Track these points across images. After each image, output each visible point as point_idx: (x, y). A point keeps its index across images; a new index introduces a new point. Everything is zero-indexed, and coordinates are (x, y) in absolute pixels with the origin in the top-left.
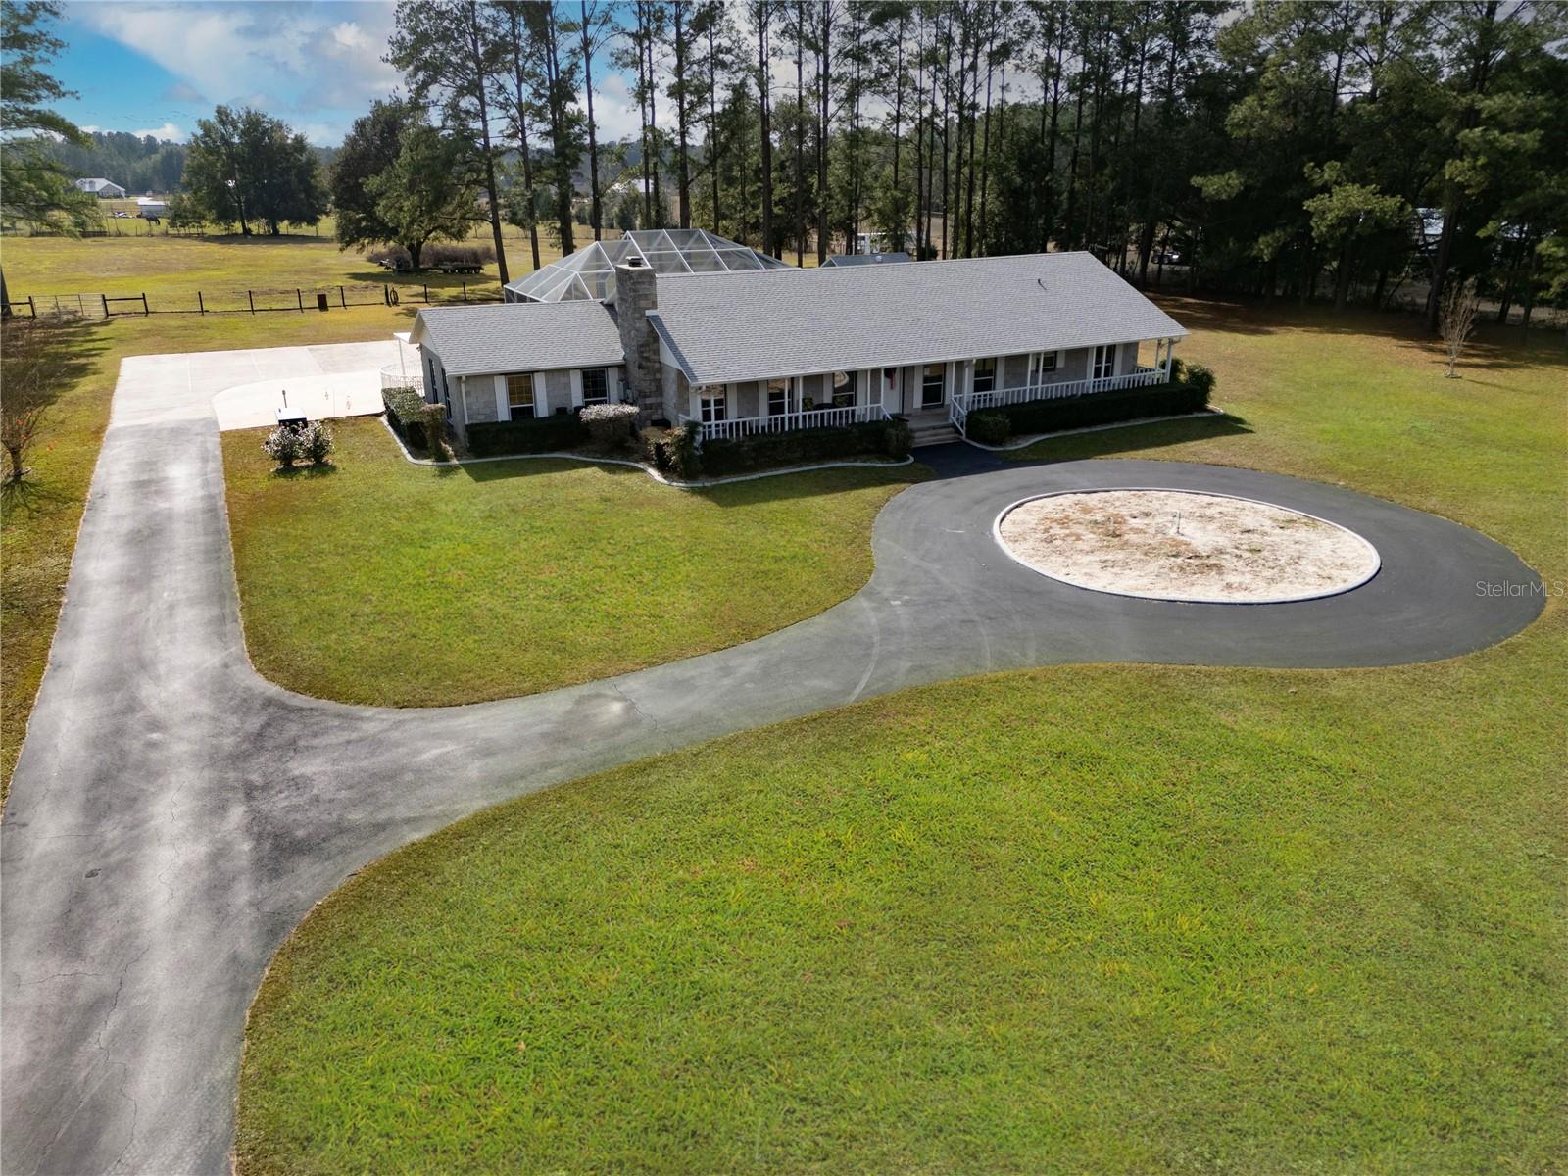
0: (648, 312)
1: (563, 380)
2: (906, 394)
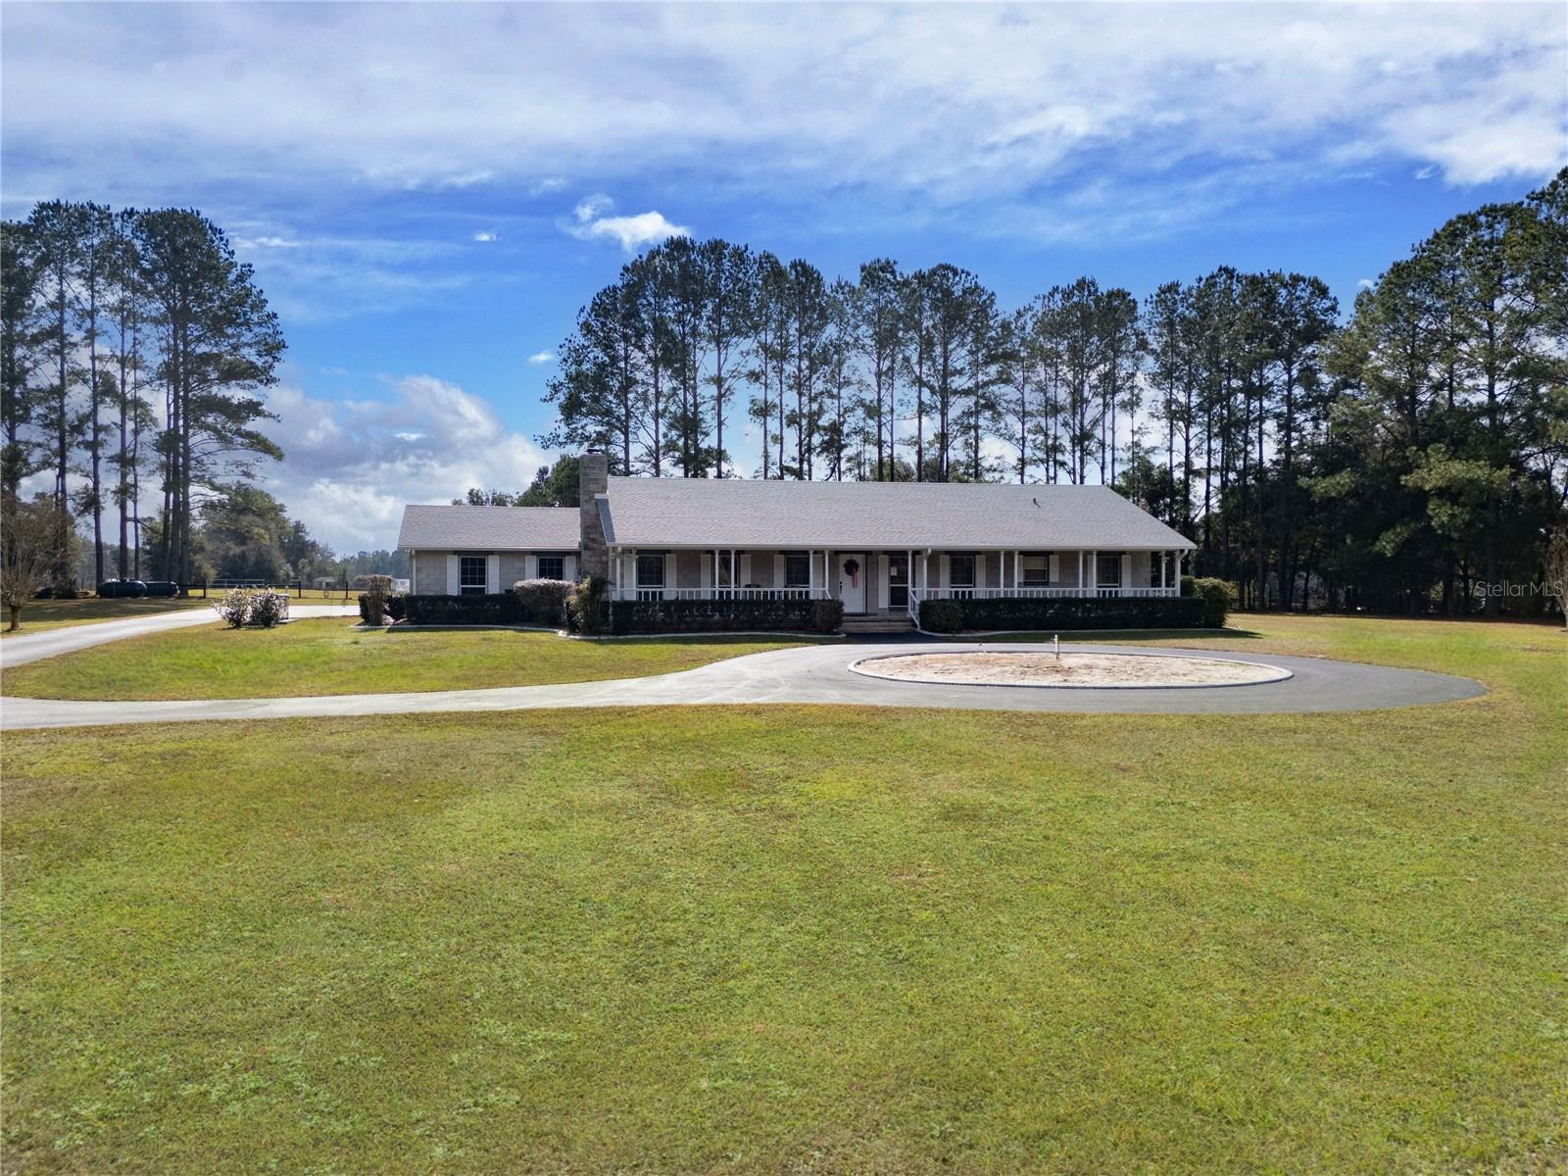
0: (597, 496)
1: (517, 564)
2: (869, 593)
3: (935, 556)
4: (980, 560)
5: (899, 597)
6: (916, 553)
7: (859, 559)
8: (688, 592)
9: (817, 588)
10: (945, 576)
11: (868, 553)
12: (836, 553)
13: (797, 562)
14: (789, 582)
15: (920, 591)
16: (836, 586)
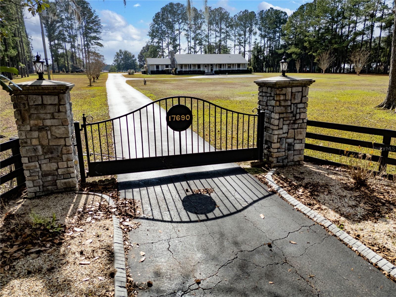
0: (173, 57)
1: (163, 66)
2: (208, 70)
3: (216, 65)
4: (222, 65)
5: (212, 70)
6: (214, 64)
7: (207, 65)
8: (186, 70)
9: (202, 69)
10: (218, 67)
11: (208, 65)
12: (204, 64)
13: (199, 66)
14: (198, 68)
15: (214, 69)
16: (204, 69)
